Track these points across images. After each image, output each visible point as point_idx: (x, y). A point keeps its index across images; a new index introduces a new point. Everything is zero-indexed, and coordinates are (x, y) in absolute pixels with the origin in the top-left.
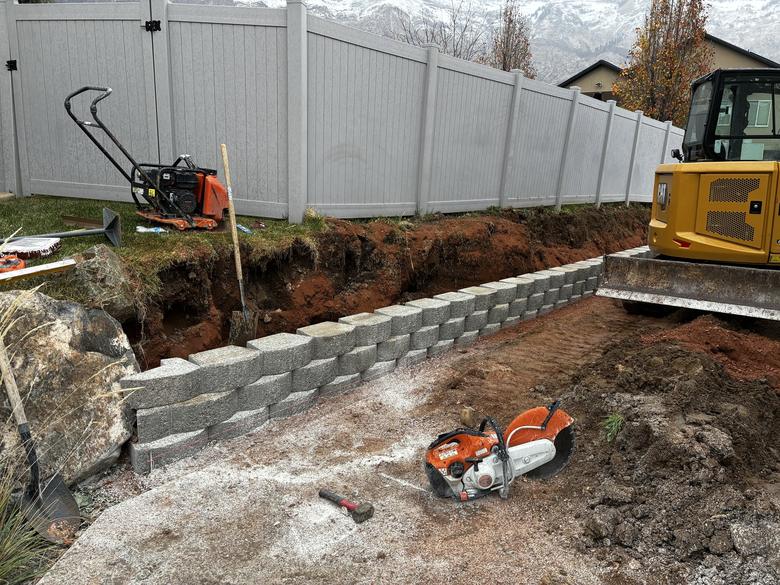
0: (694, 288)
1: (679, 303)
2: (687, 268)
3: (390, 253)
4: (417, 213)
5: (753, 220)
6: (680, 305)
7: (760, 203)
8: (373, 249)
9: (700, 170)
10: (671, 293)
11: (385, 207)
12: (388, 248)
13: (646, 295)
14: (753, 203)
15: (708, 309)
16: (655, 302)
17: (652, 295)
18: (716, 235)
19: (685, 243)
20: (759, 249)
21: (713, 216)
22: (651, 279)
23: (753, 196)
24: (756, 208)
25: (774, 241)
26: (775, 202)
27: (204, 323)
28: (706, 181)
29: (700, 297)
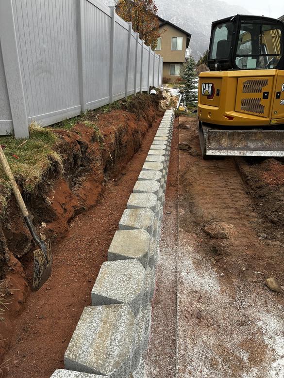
0: (259, 144)
1: (255, 154)
2: (255, 134)
3: (97, 150)
4: (82, 112)
5: (264, 102)
6: (256, 155)
7: (268, 93)
8: (87, 149)
9: (238, 76)
10: (248, 148)
11: (68, 111)
12: (94, 146)
13: (236, 151)
14: (264, 93)
15: (271, 155)
16: (242, 155)
17: (239, 151)
18: (246, 112)
19: (231, 118)
20: (266, 117)
21: (244, 101)
22: (235, 142)
23: (265, 89)
24: (266, 96)
25: (273, 112)
26: (275, 92)
27: (9, 277)
28: (241, 82)
29: (265, 149)
